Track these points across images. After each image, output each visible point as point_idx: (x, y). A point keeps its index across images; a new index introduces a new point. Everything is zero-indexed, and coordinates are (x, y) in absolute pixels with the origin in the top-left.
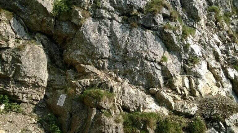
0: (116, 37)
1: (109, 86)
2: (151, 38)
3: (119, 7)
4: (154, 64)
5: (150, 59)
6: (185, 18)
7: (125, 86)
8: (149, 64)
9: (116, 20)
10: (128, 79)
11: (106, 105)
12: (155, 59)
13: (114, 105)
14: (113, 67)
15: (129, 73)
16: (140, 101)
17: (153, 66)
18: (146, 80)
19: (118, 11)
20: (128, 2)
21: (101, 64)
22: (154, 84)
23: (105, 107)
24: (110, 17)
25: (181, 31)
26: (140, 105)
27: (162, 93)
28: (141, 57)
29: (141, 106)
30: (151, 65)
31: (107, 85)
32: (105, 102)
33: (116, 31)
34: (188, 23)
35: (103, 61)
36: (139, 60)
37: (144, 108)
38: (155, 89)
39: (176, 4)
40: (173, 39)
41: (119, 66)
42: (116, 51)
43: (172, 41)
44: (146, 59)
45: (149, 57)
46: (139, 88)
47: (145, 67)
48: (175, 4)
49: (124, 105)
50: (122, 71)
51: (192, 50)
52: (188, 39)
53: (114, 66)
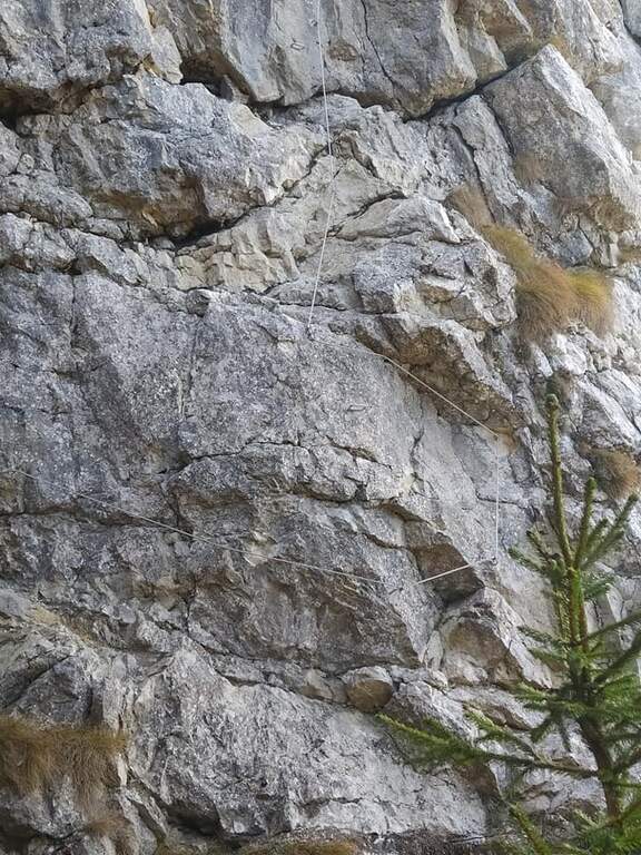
0: (114, 376)
1: (77, 688)
2: (326, 362)
3: (115, 192)
4: (357, 517)
5: (326, 492)
6: (534, 216)
7: (181, 676)
8: (321, 517)
9: (103, 271)
10: (205, 628)
11: (60, 814)
12: (361, 487)
13: (114, 805)
14: (106, 557)
15: (209, 587)
16: (285, 757)
17: (349, 531)
18: (319, 619)
19: (116, 213)
20: (164, 157)
21: (30, 549)
22: (371, 639)
23: (49, 828)
24: (65, 255)
25: (510, 302)
26: (284, 786)
27: (419, 692)
28: (272, 481)
29: (292, 795)
30: (337, 523)
31: (62, 680)
32: (49, 798)
33: (106, 341)
34: (555, 249)
35: (40, 530)
36: (257, 502)
37: (311, 807)
38: (381, 674)
39: (472, 140)
40: (461, 356)
41: (139, 554)
42: (119, 457)
43: (454, 363)
44: (303, 488)
45: (318, 479)
46: (281, 676)
47: (303, 543)
48: (464, 142)
49: (181, 795)
50: (166, 581)
51: (591, 405)
52: (561, 341)
53: (113, 550)
